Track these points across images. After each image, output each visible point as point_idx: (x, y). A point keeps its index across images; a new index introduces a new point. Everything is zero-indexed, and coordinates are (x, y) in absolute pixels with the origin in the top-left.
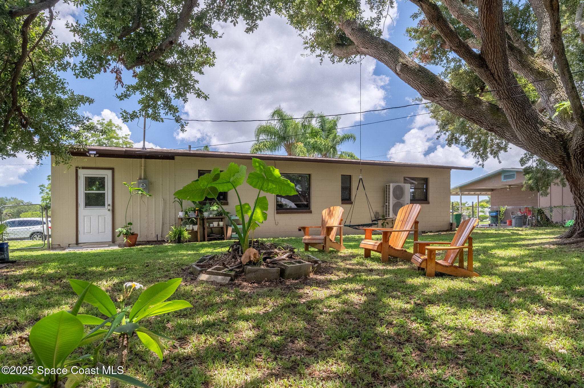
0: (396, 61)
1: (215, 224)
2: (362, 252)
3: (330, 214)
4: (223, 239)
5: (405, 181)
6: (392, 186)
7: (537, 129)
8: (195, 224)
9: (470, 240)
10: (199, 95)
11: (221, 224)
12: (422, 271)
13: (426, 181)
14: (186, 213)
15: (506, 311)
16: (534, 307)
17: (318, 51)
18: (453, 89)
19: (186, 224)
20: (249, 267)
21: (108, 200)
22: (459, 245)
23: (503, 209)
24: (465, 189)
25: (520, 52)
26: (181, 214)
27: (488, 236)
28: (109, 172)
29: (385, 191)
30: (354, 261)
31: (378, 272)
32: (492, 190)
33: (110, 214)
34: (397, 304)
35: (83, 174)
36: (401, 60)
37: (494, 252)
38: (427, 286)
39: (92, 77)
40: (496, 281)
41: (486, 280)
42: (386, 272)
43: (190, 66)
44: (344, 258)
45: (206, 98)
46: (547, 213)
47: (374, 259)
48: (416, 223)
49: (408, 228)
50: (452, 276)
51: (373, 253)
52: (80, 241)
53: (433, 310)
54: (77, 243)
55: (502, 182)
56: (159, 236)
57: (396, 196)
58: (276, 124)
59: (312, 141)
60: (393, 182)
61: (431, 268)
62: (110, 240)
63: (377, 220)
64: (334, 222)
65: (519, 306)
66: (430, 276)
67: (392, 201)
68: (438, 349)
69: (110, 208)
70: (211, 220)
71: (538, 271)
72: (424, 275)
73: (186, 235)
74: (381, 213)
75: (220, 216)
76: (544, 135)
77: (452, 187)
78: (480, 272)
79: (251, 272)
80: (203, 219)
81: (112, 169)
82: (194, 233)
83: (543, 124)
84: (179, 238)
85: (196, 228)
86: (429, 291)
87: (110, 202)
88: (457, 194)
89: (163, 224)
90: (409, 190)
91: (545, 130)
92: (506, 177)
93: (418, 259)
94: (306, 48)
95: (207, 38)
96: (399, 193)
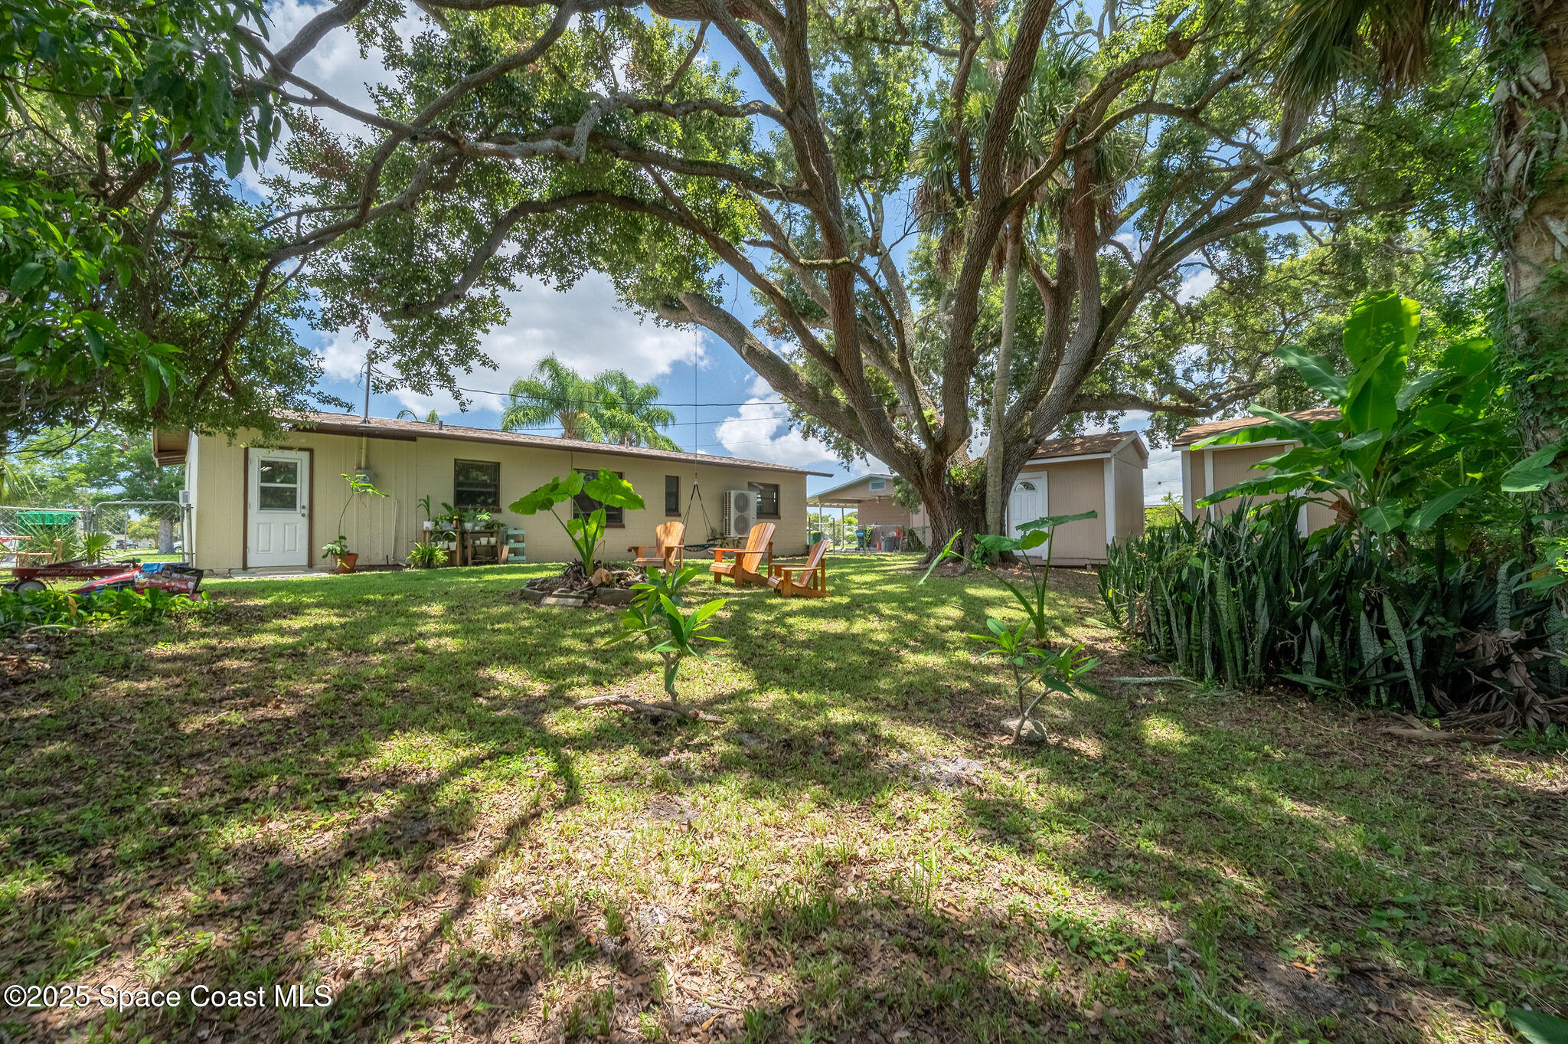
0: (741, 342)
1: (484, 541)
2: (712, 578)
3: (667, 532)
4: (496, 563)
5: (751, 485)
6: (733, 494)
7: (892, 444)
8: (452, 539)
9: (823, 563)
10: (485, 362)
11: (493, 540)
12: (778, 593)
13: (776, 488)
14: (437, 523)
15: (848, 619)
16: (871, 617)
17: (637, 307)
18: (808, 384)
19: (436, 540)
20: (604, 589)
21: (303, 499)
22: (813, 567)
23: (870, 528)
24: (826, 499)
25: (880, 346)
26: (428, 525)
27: (848, 561)
28: (305, 455)
29: (724, 500)
30: (705, 586)
31: (735, 595)
32: (859, 502)
33: (305, 521)
34: (760, 617)
35: (257, 455)
36: (747, 341)
37: (851, 577)
38: (785, 604)
39: (337, 330)
40: (845, 600)
41: (837, 599)
42: (743, 595)
43: (474, 322)
44: (694, 584)
45: (495, 367)
46: (919, 534)
47: (726, 584)
48: (770, 544)
49: (762, 549)
50: (807, 597)
51: (724, 579)
52: (249, 565)
53: (790, 621)
54: (245, 568)
55: (870, 493)
56: (391, 557)
57: (740, 508)
58: (545, 379)
59: (608, 413)
60: (734, 489)
61: (787, 590)
62: (305, 562)
63: (715, 539)
64: (673, 541)
65: (859, 616)
66: (786, 597)
67: (734, 514)
68: (795, 642)
69: (306, 512)
70: (477, 534)
71: (884, 592)
72: (781, 596)
73: (441, 556)
74: (718, 530)
75: (490, 529)
76: (899, 451)
77: (808, 495)
78: (832, 594)
79: (605, 593)
80: (463, 533)
81: (311, 451)
82: (451, 554)
83: (898, 439)
84: (430, 560)
85: (453, 546)
86: (787, 609)
87: (306, 502)
88: (815, 505)
89: (396, 539)
90: (755, 498)
91: (899, 445)
92: (875, 486)
93: (775, 581)
94: (620, 301)
95: (501, 291)
96: (743, 503)
